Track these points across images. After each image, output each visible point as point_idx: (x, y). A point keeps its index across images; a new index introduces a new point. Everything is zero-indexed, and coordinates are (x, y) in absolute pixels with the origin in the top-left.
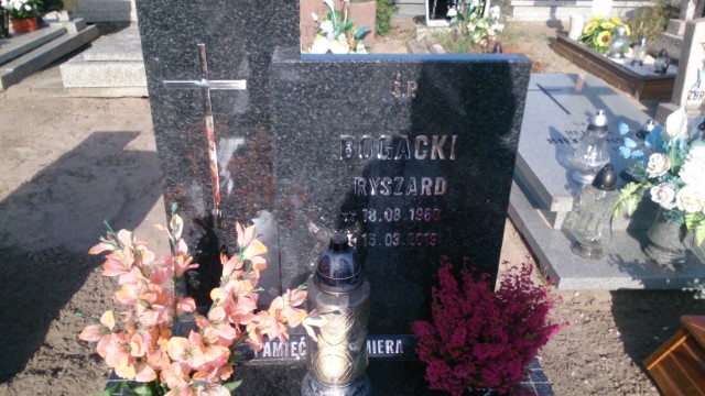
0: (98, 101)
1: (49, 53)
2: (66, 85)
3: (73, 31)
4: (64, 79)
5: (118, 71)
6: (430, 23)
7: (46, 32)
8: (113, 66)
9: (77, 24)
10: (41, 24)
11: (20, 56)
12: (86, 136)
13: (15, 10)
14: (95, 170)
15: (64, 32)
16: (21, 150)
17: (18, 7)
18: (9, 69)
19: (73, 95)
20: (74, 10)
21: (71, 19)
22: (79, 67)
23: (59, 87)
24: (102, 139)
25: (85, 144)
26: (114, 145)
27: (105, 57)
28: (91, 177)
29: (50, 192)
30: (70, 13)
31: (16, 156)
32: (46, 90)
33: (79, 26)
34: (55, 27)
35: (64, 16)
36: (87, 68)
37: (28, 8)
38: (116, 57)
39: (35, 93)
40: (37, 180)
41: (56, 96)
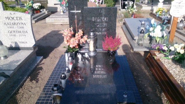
0: (52, 25)
1: (43, 17)
2: (47, 22)
3: (46, 13)
4: (46, 21)
5: (57, 19)
6: (121, 10)
7: (41, 13)
8: (56, 18)
9: (47, 12)
10: (40, 12)
11: (37, 17)
12: (51, 31)
13: (36, 9)
14: (53, 36)
15: (45, 13)
16: (40, 33)
17: (37, 8)
18: (36, 19)
19: (48, 24)
20: (47, 9)
21: (46, 11)
22: (49, 19)
23: (46, 23)
24: (54, 31)
25: (51, 32)
26: (56, 32)
27: (54, 17)
28: (53, 37)
29: (46, 39)
30: (46, 9)
31: (39, 34)
32: (43, 23)
33: (48, 12)
34: (43, 12)
35: (45, 10)
36: (51, 19)
37: (38, 8)
38: (56, 17)
39: (41, 24)
40: (43, 37)
41: (45, 24)
